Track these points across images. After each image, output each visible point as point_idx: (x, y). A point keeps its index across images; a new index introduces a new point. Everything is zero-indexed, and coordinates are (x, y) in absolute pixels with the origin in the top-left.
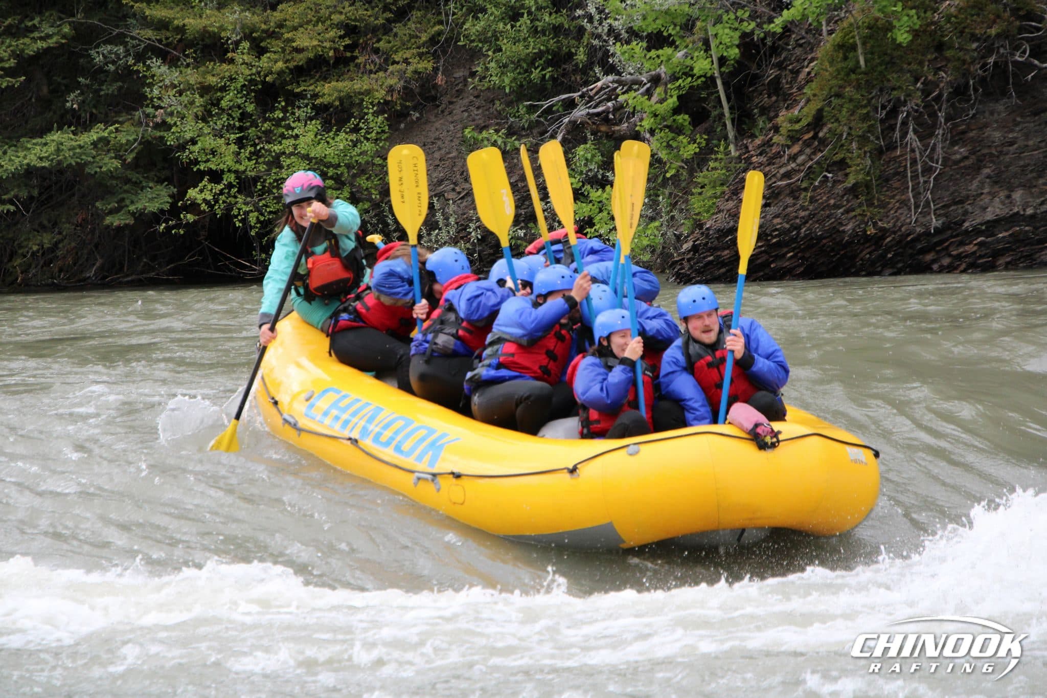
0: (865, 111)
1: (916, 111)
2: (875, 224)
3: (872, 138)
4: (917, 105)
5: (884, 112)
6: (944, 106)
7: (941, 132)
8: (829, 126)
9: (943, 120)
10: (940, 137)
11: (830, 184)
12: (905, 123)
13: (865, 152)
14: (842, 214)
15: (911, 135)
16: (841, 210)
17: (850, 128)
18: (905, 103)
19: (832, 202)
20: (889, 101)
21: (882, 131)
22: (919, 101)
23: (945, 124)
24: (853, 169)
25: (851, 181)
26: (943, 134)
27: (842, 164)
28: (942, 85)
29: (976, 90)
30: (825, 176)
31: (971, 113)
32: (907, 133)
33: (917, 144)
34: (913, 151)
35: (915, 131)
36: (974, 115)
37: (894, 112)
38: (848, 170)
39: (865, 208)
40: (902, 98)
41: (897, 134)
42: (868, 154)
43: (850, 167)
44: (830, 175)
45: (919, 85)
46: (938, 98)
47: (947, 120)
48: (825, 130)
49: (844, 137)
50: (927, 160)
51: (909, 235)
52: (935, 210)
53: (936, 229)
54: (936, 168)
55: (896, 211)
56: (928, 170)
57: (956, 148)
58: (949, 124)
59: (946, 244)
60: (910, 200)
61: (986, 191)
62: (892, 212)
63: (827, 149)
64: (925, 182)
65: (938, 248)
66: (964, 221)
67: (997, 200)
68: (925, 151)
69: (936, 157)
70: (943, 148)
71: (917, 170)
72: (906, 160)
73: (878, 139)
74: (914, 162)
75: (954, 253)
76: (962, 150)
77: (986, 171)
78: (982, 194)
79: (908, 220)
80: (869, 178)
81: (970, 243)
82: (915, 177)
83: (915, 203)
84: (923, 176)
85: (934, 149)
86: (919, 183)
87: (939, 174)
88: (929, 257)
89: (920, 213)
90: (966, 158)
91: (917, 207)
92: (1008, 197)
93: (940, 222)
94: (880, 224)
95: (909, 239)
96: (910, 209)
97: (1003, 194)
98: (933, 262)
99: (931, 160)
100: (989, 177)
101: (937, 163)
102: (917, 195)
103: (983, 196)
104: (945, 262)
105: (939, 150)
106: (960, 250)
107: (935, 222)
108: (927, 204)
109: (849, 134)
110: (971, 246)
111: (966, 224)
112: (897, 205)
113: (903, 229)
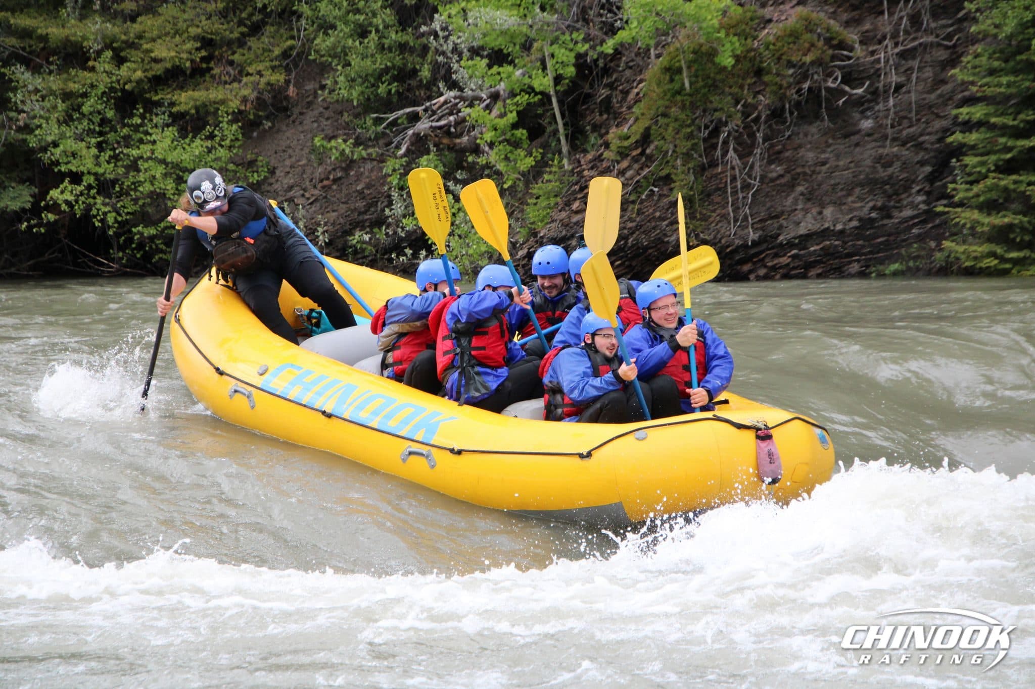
0: (689, 130)
1: (737, 131)
2: (697, 236)
3: (695, 155)
4: (737, 126)
5: (707, 132)
6: (762, 127)
7: (759, 151)
8: (656, 143)
9: (761, 141)
10: (758, 155)
11: (656, 198)
12: (726, 143)
13: (689, 169)
14: (667, 226)
15: (731, 153)
16: (666, 223)
17: (675, 146)
18: (726, 124)
19: (658, 214)
20: (712, 122)
21: (705, 150)
22: (739, 123)
23: (763, 144)
24: (677, 184)
26: (761, 154)
27: (667, 180)
28: (760, 108)
29: (791, 113)
30: (652, 190)
31: (787, 134)
32: (727, 152)
33: (736, 162)
34: (733, 168)
35: (735, 150)
36: (789, 137)
37: (715, 132)
38: (673, 185)
40: (724, 119)
41: (719, 152)
42: (691, 171)
43: (674, 182)
44: (656, 189)
45: (739, 107)
46: (757, 120)
47: (764, 141)
48: (652, 147)
49: (670, 153)
50: (746, 177)
51: (728, 246)
52: (753, 224)
53: (753, 241)
54: (754, 185)
55: (717, 224)
56: (746, 187)
57: (773, 166)
58: (766, 144)
59: (762, 256)
60: (729, 214)
61: (799, 207)
62: (713, 225)
63: (653, 165)
64: (744, 198)
65: (755, 260)
66: (779, 235)
67: (810, 215)
68: (744, 168)
69: (754, 175)
70: (760, 166)
71: (736, 187)
72: (727, 176)
73: (701, 156)
74: (734, 179)
75: (770, 264)
76: (778, 168)
77: (800, 189)
78: (796, 210)
79: (728, 233)
80: (692, 193)
81: (784, 255)
82: (734, 193)
83: (735, 217)
84: (742, 192)
85: (752, 167)
86: (738, 198)
87: (757, 190)
88: (746, 267)
89: (739, 226)
90: (781, 176)
91: (736, 220)
92: (820, 213)
93: (757, 235)
94: (702, 235)
95: (728, 250)
96: (729, 223)
97: (815, 210)
98: (751, 272)
99: (750, 177)
100: (802, 194)
101: (755, 180)
102: (736, 209)
103: (797, 212)
104: (762, 272)
105: (757, 168)
106: (775, 262)
107: (752, 235)
108: (746, 218)
109: (674, 152)
110: (785, 258)
111: (781, 238)
112: (718, 218)
113: (723, 241)
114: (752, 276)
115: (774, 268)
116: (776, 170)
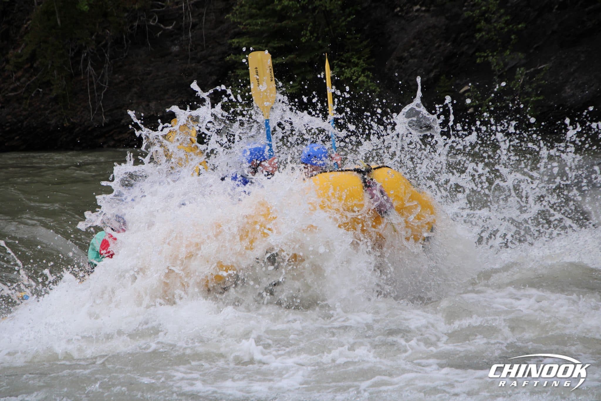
0: (61, 52)
1: (92, 53)
2: (69, 120)
3: (66, 68)
4: (92, 49)
5: (73, 53)
6: (109, 50)
7: (107, 65)
8: (40, 60)
9: (108, 59)
10: (107, 69)
11: (41, 96)
12: (86, 60)
13: (62, 77)
14: (49, 114)
15: (89, 67)
16: (48, 111)
17: (53, 62)
18: (85, 48)
19: (43, 106)
20: (76, 47)
21: (72, 64)
22: (94, 47)
23: (110, 61)
24: (55, 86)
25: (54, 94)
26: (109, 67)
27: (48, 84)
28: (107, 38)
29: (127, 41)
30: (39, 91)
31: (125, 55)
32: (87, 66)
33: (93, 72)
34: (91, 76)
35: (92, 64)
36: (127, 56)
37: (79, 53)
38: (52, 87)
39: (63, 110)
40: (84, 45)
41: (81, 66)
42: (64, 78)
43: (53, 85)
44: (41, 90)
45: (93, 37)
46: (105, 46)
47: (111, 59)
48: (37, 62)
49: (49, 67)
50: (99, 82)
51: (89, 127)
52: (105, 113)
53: (105, 124)
54: (105, 87)
55: (81, 113)
56: (100, 88)
57: (116, 75)
58: (112, 61)
59: (111, 133)
60: (89, 106)
61: (134, 101)
62: (79, 113)
63: (39, 74)
64: (98, 95)
65: (107, 135)
66: (122, 119)
67: (141, 107)
68: (98, 77)
69: (104, 81)
70: (108, 75)
71: (94, 88)
72: (87, 82)
73: (70, 69)
74: (92, 83)
75: (116, 138)
76: (120, 77)
77: (135, 90)
78: (132, 103)
79: (89, 118)
80: (65, 92)
81: (125, 133)
82: (92, 92)
83: (93, 108)
84: (97, 92)
85: (103, 76)
86: (95, 96)
87: (107, 91)
88: (101, 141)
89: (96, 114)
90: (122, 82)
91: (94, 110)
92: (148, 105)
93: (108, 120)
94: (72, 120)
95: (89, 129)
96: (90, 112)
97: (144, 104)
98: (104, 143)
99: (102, 82)
100: (136, 93)
101: (105, 84)
102: (94, 103)
103: (133, 105)
104: (112, 143)
105: (106, 76)
106: (120, 136)
107: (105, 120)
108: (100, 109)
109: (52, 65)
110: (126, 134)
111: (123, 121)
112: (82, 109)
113: (86, 123)
114: (105, 146)
115: (119, 141)
116: (119, 77)
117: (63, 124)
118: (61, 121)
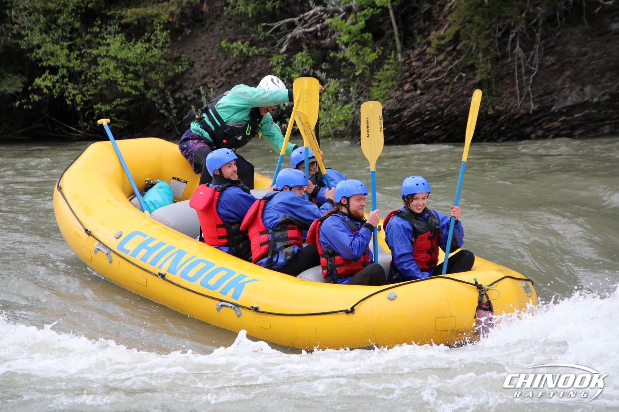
0: (487, 32)
1: (522, 33)
2: (493, 107)
3: (492, 50)
4: (522, 29)
5: (500, 33)
6: (540, 30)
7: (538, 46)
8: (464, 42)
9: (539, 39)
10: (537, 49)
11: (464, 81)
12: (514, 41)
13: (487, 60)
15: (518, 49)
17: (478, 44)
18: (514, 27)
19: (465, 92)
20: (504, 26)
21: (499, 46)
22: (524, 26)
23: (541, 41)
24: (479, 70)
25: (478, 78)
26: (539, 48)
27: (472, 68)
28: (538, 16)
29: (561, 19)
30: (461, 76)
31: (558, 34)
32: (515, 47)
33: (522, 54)
34: (519, 59)
35: (521, 46)
36: (560, 36)
37: (507, 33)
38: (476, 72)
39: (487, 97)
40: (513, 24)
41: (509, 48)
42: (489, 61)
43: (477, 69)
44: (464, 75)
45: (523, 15)
46: (536, 24)
47: (542, 39)
48: (461, 44)
49: (474, 49)
50: (529, 65)
51: (515, 115)
52: (533, 99)
53: (533, 111)
54: (534, 71)
55: (508, 99)
56: (529, 72)
57: (548, 57)
58: (543, 42)
59: (540, 121)
60: (516, 91)
61: (567, 86)
62: (505, 99)
63: (462, 57)
64: (527, 80)
65: (535, 124)
66: (552, 106)
67: (574, 92)
68: (527, 59)
69: (534, 63)
70: (539, 57)
71: (521, 72)
72: (514, 65)
73: (496, 51)
74: (520, 67)
75: (546, 127)
76: (552, 59)
77: (567, 73)
78: (564, 88)
79: (515, 105)
80: (490, 77)
81: (556, 121)
82: (520, 77)
83: (520, 94)
84: (526, 76)
85: (533, 58)
86: (522, 81)
87: (536, 75)
88: (529, 130)
89: (524, 100)
90: (554, 64)
91: (521, 96)
92: (582, 90)
93: (537, 106)
94: (497, 107)
95: (516, 117)
96: (516, 98)
97: (578, 88)
98: (532, 132)
99: (531, 65)
100: (569, 77)
101: (535, 67)
102: (521, 89)
103: (565, 90)
104: (540, 133)
105: (536, 59)
106: (549, 125)
107: (533, 107)
108: (528, 94)
109: (477, 48)
110: (557, 123)
111: (554, 108)
112: (508, 95)
113: (512, 111)
114: (533, 136)
115: (549, 130)
116: (550, 59)
117: (486, 112)
118: (485, 109)
